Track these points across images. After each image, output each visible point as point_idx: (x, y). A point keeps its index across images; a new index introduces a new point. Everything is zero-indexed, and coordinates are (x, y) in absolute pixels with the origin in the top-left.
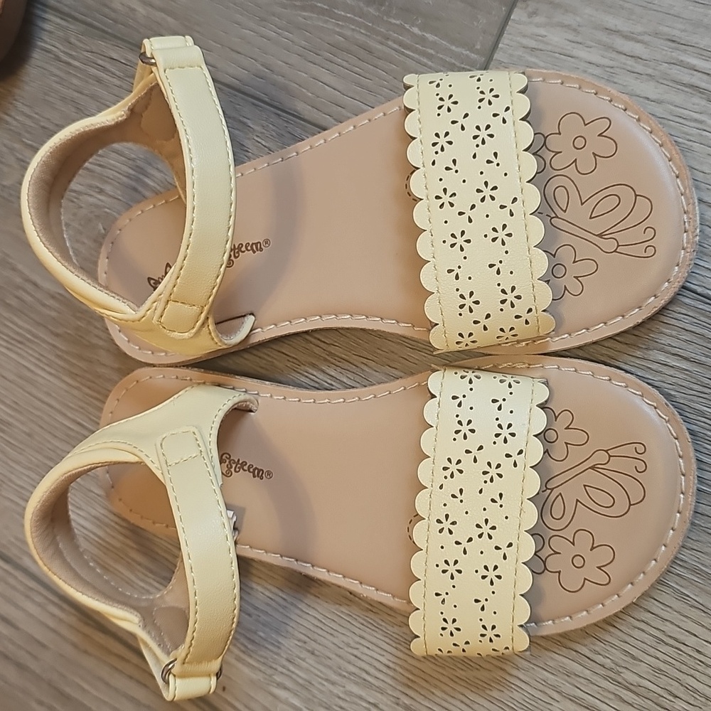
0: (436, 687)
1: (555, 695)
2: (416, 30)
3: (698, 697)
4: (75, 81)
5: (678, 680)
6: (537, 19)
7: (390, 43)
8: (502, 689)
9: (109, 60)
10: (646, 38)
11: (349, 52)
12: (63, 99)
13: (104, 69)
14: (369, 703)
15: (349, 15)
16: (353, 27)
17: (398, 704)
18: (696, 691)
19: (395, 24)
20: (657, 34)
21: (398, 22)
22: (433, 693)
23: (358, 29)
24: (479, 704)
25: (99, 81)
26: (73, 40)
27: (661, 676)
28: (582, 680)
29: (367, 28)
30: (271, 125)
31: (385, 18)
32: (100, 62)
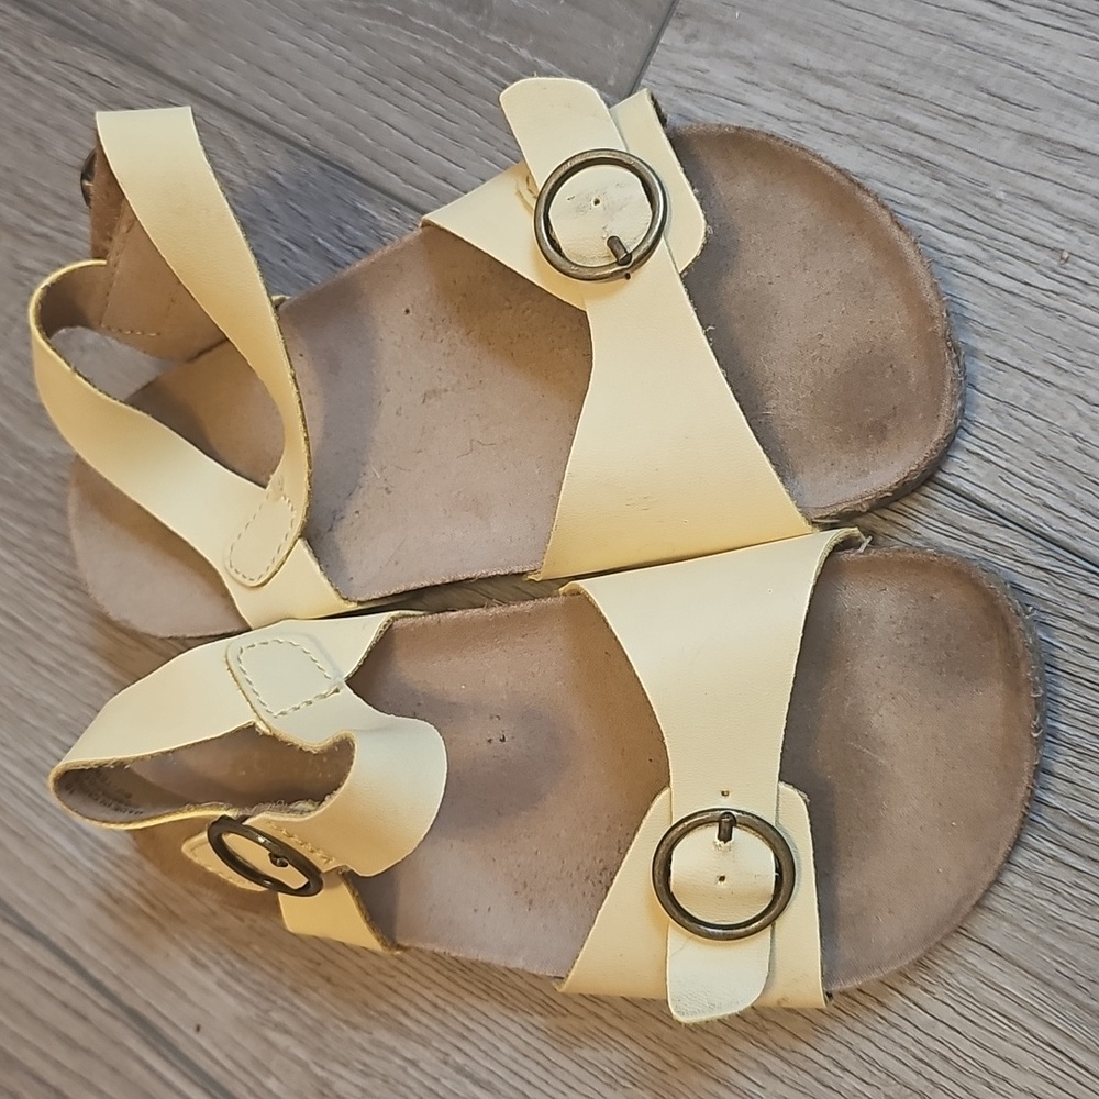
0: (502, 1038)
1: (672, 1060)
2: (524, 53)
3: (876, 1072)
4: (36, 105)
5: (848, 1045)
6: (696, 46)
7: (487, 70)
8: (596, 1046)
9: (85, 75)
10: (849, 81)
11: (429, 81)
12: (18, 131)
13: (79, 89)
14: (406, 1059)
15: (431, 26)
16: (435, 44)
17: (446, 1063)
18: (873, 1062)
19: (495, 42)
20: (864, 76)
21: (500, 40)
22: (498, 1049)
23: (442, 47)
24: (562, 1068)
25: (70, 105)
26: (37, 44)
27: (825, 1038)
28: (711, 1038)
29: (455, 45)
30: (311, 185)
31: (482, 33)
32: (74, 79)
